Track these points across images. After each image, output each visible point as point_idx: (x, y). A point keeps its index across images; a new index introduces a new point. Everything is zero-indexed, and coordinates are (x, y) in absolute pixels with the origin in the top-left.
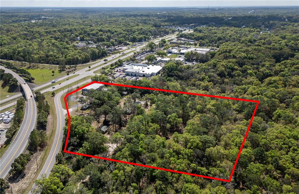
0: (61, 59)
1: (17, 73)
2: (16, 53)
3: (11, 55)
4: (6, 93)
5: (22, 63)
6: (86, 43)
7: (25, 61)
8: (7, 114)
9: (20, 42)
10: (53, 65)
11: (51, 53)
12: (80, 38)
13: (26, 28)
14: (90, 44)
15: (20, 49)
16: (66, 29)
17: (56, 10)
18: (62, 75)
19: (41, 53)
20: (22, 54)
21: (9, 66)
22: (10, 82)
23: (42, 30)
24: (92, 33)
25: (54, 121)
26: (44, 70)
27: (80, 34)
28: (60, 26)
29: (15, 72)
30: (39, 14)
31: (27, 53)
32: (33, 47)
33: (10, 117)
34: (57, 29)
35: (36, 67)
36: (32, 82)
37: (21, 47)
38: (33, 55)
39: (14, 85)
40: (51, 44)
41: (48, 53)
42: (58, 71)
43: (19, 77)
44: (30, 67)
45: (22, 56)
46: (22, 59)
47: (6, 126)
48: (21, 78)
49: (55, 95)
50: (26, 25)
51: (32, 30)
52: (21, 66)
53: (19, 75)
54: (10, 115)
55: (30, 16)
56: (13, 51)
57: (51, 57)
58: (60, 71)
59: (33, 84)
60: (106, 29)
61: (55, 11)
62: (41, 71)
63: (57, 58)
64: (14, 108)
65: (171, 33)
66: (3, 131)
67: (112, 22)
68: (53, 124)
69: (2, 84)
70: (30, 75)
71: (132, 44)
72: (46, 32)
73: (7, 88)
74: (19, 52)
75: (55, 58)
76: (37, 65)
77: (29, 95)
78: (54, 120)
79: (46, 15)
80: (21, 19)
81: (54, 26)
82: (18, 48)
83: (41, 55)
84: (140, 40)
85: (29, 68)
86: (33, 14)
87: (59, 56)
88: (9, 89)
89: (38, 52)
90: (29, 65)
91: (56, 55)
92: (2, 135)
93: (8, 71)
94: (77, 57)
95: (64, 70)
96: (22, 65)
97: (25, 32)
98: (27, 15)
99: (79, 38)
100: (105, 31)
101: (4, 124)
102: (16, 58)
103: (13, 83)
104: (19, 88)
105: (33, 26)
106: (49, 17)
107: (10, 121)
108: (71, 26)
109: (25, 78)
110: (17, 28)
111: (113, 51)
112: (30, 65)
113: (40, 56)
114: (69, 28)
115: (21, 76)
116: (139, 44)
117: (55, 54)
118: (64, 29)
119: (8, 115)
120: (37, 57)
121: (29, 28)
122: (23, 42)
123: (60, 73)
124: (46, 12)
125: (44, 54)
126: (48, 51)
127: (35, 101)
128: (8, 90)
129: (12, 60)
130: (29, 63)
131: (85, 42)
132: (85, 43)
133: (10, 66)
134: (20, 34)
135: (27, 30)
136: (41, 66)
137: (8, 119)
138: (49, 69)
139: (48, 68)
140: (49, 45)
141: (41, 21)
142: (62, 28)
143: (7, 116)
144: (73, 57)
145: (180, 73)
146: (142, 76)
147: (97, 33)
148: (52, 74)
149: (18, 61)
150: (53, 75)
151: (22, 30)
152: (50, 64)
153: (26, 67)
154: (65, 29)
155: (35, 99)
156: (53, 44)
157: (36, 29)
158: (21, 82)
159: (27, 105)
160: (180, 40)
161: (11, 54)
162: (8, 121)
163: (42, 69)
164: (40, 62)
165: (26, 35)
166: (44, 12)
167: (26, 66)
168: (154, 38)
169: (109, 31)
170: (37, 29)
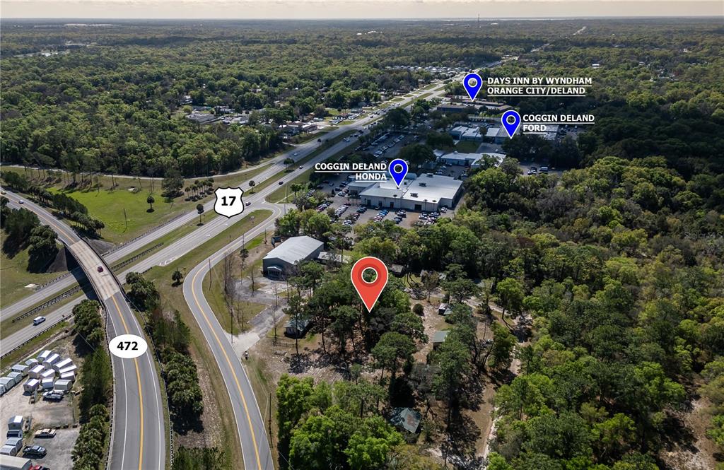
0: (163, 158)
1: (44, 205)
2: (30, 145)
3: (14, 150)
4: (21, 275)
5: (50, 173)
6: (212, 113)
7: (60, 167)
8: (49, 361)
9: (30, 110)
10: (142, 178)
11: (133, 143)
12: (193, 97)
13: (37, 72)
14: (222, 113)
15: (36, 132)
16: (146, 73)
17: (97, 25)
18: (178, 209)
19: (102, 143)
20: (46, 146)
21: (15, 184)
22: (32, 239)
23: (81, 77)
24: (220, 85)
25: (215, 382)
26: (117, 192)
27: (189, 87)
28: (127, 66)
29: (36, 202)
30: (57, 35)
31: (61, 144)
32: (74, 124)
33: (63, 376)
34: (121, 74)
35: (94, 184)
36: (98, 237)
37: (42, 125)
38: (79, 150)
39: (45, 247)
40: (121, 117)
41: (124, 142)
42: (163, 196)
43: (55, 219)
44: (74, 185)
45: (46, 152)
46: (50, 160)
47: (56, 414)
48: (60, 222)
49: (181, 280)
50: (33, 64)
51: (53, 75)
52: (47, 181)
53: (54, 214)
54: (59, 365)
55: (34, 40)
56: (19, 138)
57: (132, 155)
58: (170, 196)
59: (100, 241)
60: (252, 74)
61: (96, 29)
62: (111, 196)
63: (149, 157)
64: (63, 334)
65: (422, 83)
66: (52, 437)
67: (255, 56)
68: (216, 397)
69: (3, 243)
70: (87, 212)
71: (337, 114)
72: (96, 83)
73: (24, 256)
74: (37, 142)
75: (146, 158)
76: (96, 180)
77: (103, 283)
78: (213, 378)
79: (77, 37)
80: (14, 46)
81: (109, 66)
82: (33, 127)
83: (103, 150)
84: (355, 103)
85: (72, 187)
86: (43, 35)
87: (155, 151)
88: (30, 260)
89: (94, 139)
90: (71, 180)
91: (148, 150)
92: (53, 457)
93: (17, 201)
94: (209, 155)
95: (179, 195)
96: (49, 180)
97: (38, 83)
98: (26, 38)
99: (188, 97)
100: (252, 77)
101: (46, 403)
102: (31, 159)
103: (42, 242)
104: (61, 258)
105: (55, 67)
106: (83, 42)
107: (65, 393)
108: (154, 65)
109: (74, 223)
110: (11, 71)
111: (295, 134)
112: (74, 178)
113: (102, 153)
114: (153, 72)
115: (60, 217)
116: (354, 112)
117: (145, 145)
118: (139, 73)
119: (52, 365)
120: (93, 155)
121: (44, 73)
122: (39, 112)
123: (169, 201)
124: (74, 30)
125: (113, 145)
126: (123, 138)
127: (132, 307)
128: (27, 263)
129: (21, 163)
130: (70, 174)
131: (207, 110)
132: (208, 112)
133: (16, 182)
134: (24, 88)
135: (41, 76)
136: (107, 180)
137: (58, 383)
138: (132, 189)
139: (128, 188)
140: (117, 118)
141: (68, 52)
142: (134, 72)
143: (52, 371)
144: (198, 154)
145: (523, 199)
146: (413, 207)
147: (234, 84)
148: (148, 206)
149: (36, 167)
150: (151, 211)
151: (27, 77)
152: (135, 175)
153: (64, 184)
154: (141, 74)
155: (127, 300)
156: (128, 116)
157: (64, 75)
158: (64, 237)
159: (110, 324)
160: (458, 101)
161: (14, 146)
162: (61, 391)
163: (111, 189)
164: (103, 171)
165: (41, 89)
166: (70, 31)
167: (62, 183)
168: (388, 96)
169: (262, 78)
170: (67, 74)
